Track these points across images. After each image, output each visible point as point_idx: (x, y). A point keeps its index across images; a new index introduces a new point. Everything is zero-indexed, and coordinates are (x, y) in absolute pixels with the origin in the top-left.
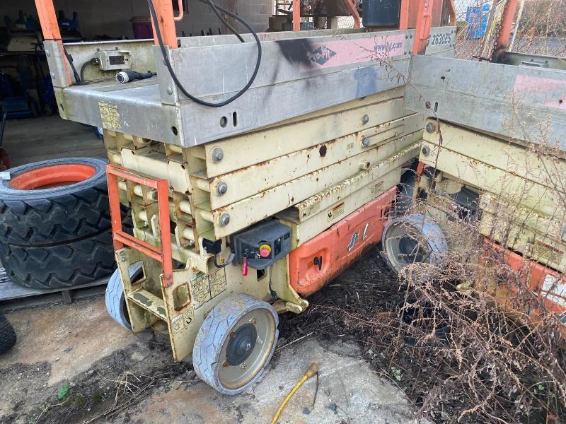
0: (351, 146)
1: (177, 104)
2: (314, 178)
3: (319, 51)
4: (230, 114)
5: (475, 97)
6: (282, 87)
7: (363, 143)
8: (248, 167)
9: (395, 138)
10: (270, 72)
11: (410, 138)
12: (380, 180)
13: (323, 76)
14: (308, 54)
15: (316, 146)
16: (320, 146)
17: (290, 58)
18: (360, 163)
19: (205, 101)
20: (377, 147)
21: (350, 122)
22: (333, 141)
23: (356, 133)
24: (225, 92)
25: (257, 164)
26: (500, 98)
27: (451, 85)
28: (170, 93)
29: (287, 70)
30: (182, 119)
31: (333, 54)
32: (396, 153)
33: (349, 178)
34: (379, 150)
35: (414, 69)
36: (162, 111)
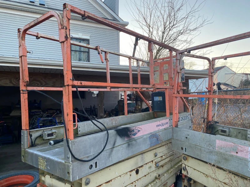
0: (150, 167)
1: (71, 163)
2: (133, 185)
3: (133, 131)
4: (94, 163)
5: (201, 147)
6: (117, 148)
7: (156, 165)
8: (102, 185)
9: (170, 161)
10: (112, 143)
11: (177, 160)
12: (166, 183)
13: (135, 140)
14: (129, 133)
15: (134, 170)
16: (136, 170)
17: (121, 136)
18: (155, 175)
19: (83, 159)
20: (162, 166)
21: (149, 157)
22: (142, 166)
23: (152, 161)
24: (92, 153)
25: (106, 183)
26: (211, 148)
27: (190, 141)
28: (68, 158)
29: (119, 141)
30: (72, 169)
31: (139, 131)
32: (171, 168)
33: (150, 183)
34: (164, 167)
35: (174, 133)
36: (64, 165)
